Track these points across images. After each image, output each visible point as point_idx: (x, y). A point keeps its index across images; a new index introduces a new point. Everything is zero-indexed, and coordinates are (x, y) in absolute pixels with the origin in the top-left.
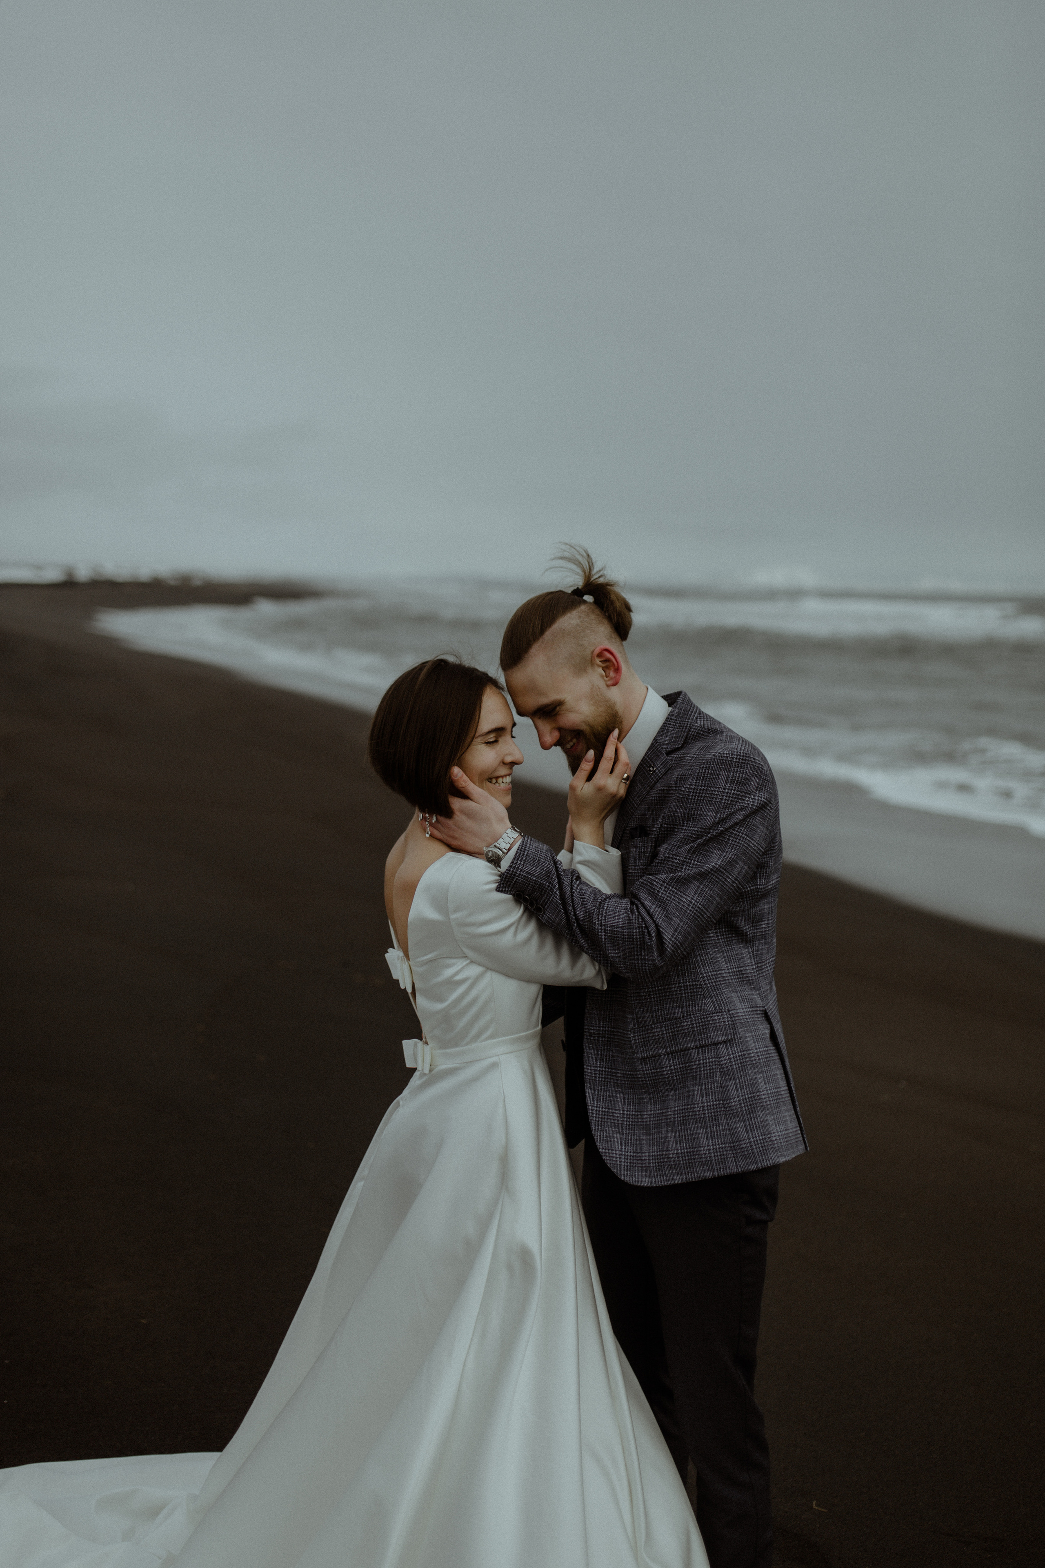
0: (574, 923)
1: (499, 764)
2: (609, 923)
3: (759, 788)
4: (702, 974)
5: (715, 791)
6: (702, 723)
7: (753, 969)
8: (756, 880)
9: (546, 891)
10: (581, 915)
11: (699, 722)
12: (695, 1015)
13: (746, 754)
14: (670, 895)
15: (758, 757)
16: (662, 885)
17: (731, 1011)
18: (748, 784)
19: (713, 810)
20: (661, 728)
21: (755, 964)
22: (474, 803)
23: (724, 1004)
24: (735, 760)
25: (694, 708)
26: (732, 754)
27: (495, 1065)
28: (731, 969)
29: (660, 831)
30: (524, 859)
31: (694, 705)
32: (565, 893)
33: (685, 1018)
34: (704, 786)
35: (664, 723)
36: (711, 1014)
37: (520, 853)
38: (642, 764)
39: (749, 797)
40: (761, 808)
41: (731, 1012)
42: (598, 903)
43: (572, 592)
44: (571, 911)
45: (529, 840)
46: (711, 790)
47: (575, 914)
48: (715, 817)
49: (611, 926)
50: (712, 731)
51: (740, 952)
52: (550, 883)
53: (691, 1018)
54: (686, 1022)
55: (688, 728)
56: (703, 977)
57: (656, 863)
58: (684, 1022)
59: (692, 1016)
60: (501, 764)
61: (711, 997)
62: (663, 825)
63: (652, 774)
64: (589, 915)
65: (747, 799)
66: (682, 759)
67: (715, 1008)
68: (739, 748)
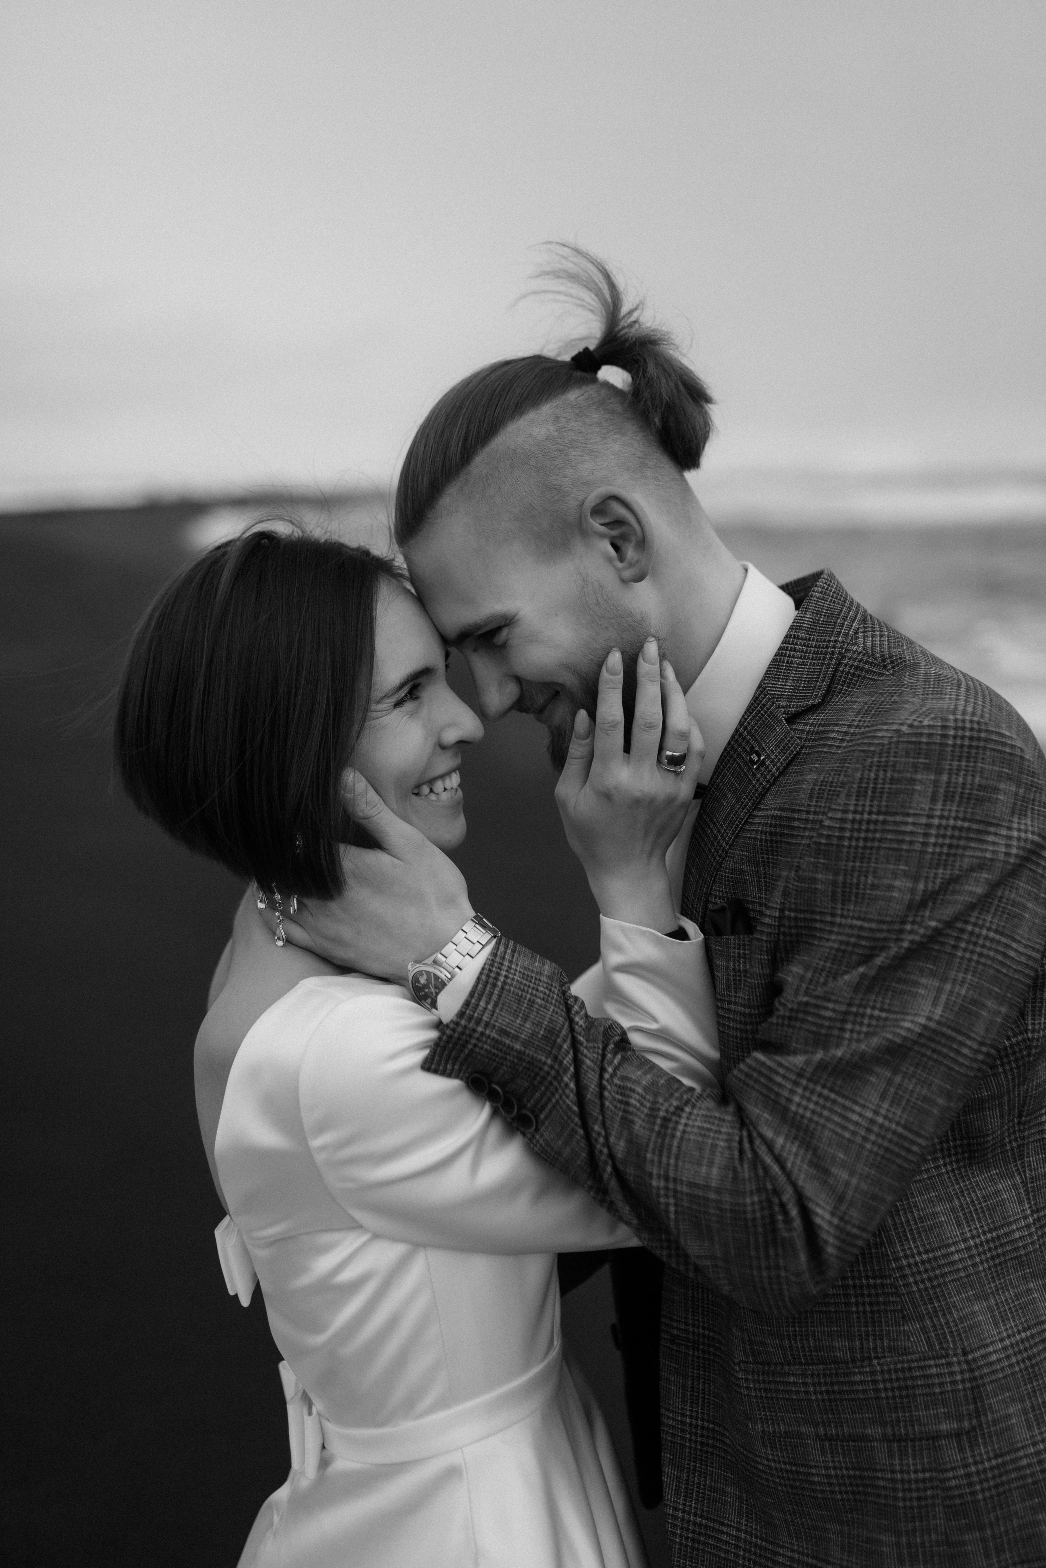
0: (606, 1163)
1: (433, 753)
2: (687, 1172)
3: (1020, 808)
4: (897, 1259)
5: (906, 823)
6: (869, 644)
7: (1028, 1226)
8: (1024, 1019)
9: (544, 1078)
10: (620, 1147)
11: (861, 640)
12: (882, 1361)
13: (979, 723)
14: (818, 1109)
15: (1009, 728)
16: (796, 1083)
17: (972, 1351)
18: (989, 800)
19: (906, 874)
20: (774, 660)
21: (1033, 1212)
22: (390, 857)
23: (952, 1336)
24: (950, 742)
25: (850, 609)
26: (944, 727)
27: (452, 1473)
28: (973, 1237)
29: (779, 926)
30: (495, 997)
31: (852, 602)
32: (586, 1088)
33: (859, 1364)
34: (879, 813)
35: (780, 649)
36: (920, 1359)
37: (487, 982)
38: (732, 747)
39: (996, 834)
40: (1026, 859)
41: (970, 1357)
42: (659, 1121)
43: (573, 359)
44: (599, 1134)
45: (509, 951)
46: (896, 823)
47: (607, 1144)
48: (913, 891)
49: (691, 1184)
50: (892, 662)
51: (991, 1189)
52: (555, 1058)
53: (871, 1365)
54: (860, 1373)
55: (835, 656)
56: (901, 1268)
57: (778, 1017)
58: (855, 1374)
59: (875, 1362)
60: (438, 747)
61: (921, 1318)
62: (787, 913)
63: (757, 769)
64: (636, 1148)
65: (991, 838)
66: (821, 736)
67: (931, 1346)
68: (961, 708)
